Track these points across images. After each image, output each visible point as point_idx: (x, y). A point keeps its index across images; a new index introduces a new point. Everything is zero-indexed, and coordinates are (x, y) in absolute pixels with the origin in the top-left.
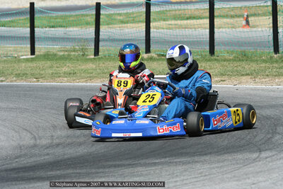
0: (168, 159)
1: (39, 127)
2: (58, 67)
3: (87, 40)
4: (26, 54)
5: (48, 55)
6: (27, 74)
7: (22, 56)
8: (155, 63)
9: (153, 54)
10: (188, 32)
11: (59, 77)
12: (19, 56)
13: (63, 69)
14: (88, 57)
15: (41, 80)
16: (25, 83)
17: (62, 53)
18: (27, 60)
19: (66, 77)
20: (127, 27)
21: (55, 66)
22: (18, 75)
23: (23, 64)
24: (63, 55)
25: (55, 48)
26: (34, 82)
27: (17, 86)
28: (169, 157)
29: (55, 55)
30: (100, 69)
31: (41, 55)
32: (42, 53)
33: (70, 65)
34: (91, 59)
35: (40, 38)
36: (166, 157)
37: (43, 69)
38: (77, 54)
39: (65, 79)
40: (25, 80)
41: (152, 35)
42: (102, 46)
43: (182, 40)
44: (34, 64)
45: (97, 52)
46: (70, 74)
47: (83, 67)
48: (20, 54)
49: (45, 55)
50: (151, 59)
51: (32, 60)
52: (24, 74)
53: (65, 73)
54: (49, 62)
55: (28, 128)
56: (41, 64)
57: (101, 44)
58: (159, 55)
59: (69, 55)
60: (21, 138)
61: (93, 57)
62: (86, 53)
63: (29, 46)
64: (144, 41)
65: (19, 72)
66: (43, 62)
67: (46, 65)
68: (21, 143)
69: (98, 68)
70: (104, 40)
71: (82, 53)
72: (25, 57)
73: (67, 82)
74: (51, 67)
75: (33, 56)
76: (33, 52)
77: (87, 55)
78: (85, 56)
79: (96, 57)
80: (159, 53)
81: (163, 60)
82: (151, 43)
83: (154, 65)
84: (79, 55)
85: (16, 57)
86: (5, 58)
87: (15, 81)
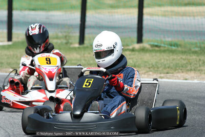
1: (15, 123)
3: (71, 26)
4: (2, 40)
8: (148, 55)
9: (145, 45)
10: (186, 20)
14: (72, 46)
18: (3, 47)
20: (117, 13)
30: (85, 60)
31: (19, 42)
32: (20, 40)
34: (75, 49)
35: (18, 23)
38: (59, 41)
41: (145, 22)
42: (89, 34)
44: (10, 52)
45: (82, 40)
50: (143, 50)
56: (19, 52)
57: (87, 31)
58: (152, 46)
61: (77, 45)
62: (70, 41)
64: (136, 30)
69: (82, 59)
70: (90, 27)
71: (64, 41)
75: (10, 43)
76: (10, 38)
77: (71, 44)
78: (68, 45)
79: (81, 46)
80: (152, 43)
81: (157, 51)
82: (144, 31)
83: (147, 57)
84: (62, 43)
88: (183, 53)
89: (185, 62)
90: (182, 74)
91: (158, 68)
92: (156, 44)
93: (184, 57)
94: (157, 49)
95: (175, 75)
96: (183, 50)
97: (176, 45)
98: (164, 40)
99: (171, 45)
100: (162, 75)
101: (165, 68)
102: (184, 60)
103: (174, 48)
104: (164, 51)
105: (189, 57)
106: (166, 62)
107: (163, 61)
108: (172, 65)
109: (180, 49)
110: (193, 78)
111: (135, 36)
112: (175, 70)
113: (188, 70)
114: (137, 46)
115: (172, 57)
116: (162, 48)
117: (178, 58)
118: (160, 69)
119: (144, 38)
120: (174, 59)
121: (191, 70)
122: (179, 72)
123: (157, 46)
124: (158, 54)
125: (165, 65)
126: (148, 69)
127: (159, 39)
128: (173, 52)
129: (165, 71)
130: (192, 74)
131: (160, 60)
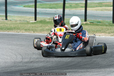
2: (44, 27)
5: (42, 21)
6: (30, 29)
7: (31, 21)
9: (88, 22)
11: (44, 31)
15: (35, 32)
16: (28, 33)
19: (47, 31)
22: (26, 30)
26: (32, 33)
27: (24, 35)
32: (39, 20)
37: (37, 28)
39: (46, 32)
46: (49, 30)
50: (86, 24)
52: (28, 29)
53: (46, 29)
58: (90, 23)
65: (27, 28)
72: (32, 22)
74: (41, 26)
75: (36, 21)
76: (36, 19)
80: (90, 22)
81: (92, 25)
83: (86, 27)
85: (28, 22)
86: (23, 22)
87: (24, 32)
89: (101, 29)
91: (90, 31)
92: (92, 22)
97: (100, 22)
101: (92, 32)
102: (101, 28)
103: (99, 23)
105: (103, 27)
106: (93, 29)
108: (95, 30)
109: (101, 24)
110: (103, 35)
112: (96, 32)
113: (101, 32)
114: (84, 23)
116: (94, 24)
117: (99, 28)
118: (91, 32)
120: (97, 28)
121: (103, 32)
122: (98, 33)
123: (92, 23)
125: (93, 30)
127: (93, 20)
128: (97, 25)
129: (92, 33)
130: (103, 34)
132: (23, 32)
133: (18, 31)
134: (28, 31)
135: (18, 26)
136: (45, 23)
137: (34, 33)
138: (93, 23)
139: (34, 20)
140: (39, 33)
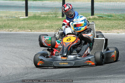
0: (112, 75)
4: (23, 16)
5: (36, 16)
6: (25, 27)
7: (21, 17)
8: (98, 21)
9: (95, 16)
11: (43, 29)
12: (19, 17)
13: (45, 24)
14: (58, 18)
15: (33, 30)
16: (24, 32)
17: (43, 16)
18: (24, 19)
19: (48, 29)
21: (41, 22)
22: (20, 28)
23: (22, 22)
24: (44, 17)
25: (38, 12)
26: (29, 31)
27: (20, 34)
28: (113, 74)
29: (40, 16)
31: (31, 17)
32: (32, 15)
33: (49, 22)
34: (60, 19)
36: (111, 74)
37: (34, 25)
38: (52, 16)
39: (47, 30)
40: (24, 31)
43: (112, 8)
44: (28, 22)
45: (63, 15)
46: (49, 27)
47: (56, 24)
48: (19, 16)
49: (33, 17)
50: (95, 19)
51: (26, 19)
52: (23, 27)
53: (46, 27)
54: (37, 20)
55: (29, 58)
56: (33, 21)
59: (47, 17)
60: (26, 63)
61: (61, 17)
62: (57, 15)
63: (25, 11)
64: (91, 9)
65: (20, 26)
66: (34, 21)
67: (36, 22)
68: (27, 66)
71: (55, 16)
73: (48, 32)
74: (38, 23)
75: (27, 17)
76: (27, 15)
77: (58, 17)
78: (56, 17)
79: (63, 18)
80: (99, 16)
81: (101, 19)
82: (94, 10)
83: (97, 22)
84: (53, 16)
85: (17, 18)
86: (11, 18)
87: (18, 31)
88: (115, 20)
89: (117, 24)
90: (116, 30)
93: (116, 22)
94: (101, 18)
95: (113, 31)
96: (115, 18)
97: (110, 16)
98: (105, 14)
99: (108, 16)
100: (106, 31)
103: (110, 18)
104: (105, 19)
107: (106, 24)
108: (110, 26)
109: (113, 18)
110: (122, 32)
111: (90, 12)
113: (119, 28)
114: (91, 17)
115: (110, 22)
117: (113, 23)
118: (105, 28)
119: (95, 13)
120: (111, 23)
123: (101, 17)
124: (103, 21)
125: (107, 26)
126: (99, 28)
129: (107, 29)
131: (104, 24)
132: (16, 31)
133: (10, 30)
134: (23, 29)
135: (9, 23)
136: (41, 19)
137: (31, 31)
138: (103, 17)
139: (25, 15)
140: (38, 32)
